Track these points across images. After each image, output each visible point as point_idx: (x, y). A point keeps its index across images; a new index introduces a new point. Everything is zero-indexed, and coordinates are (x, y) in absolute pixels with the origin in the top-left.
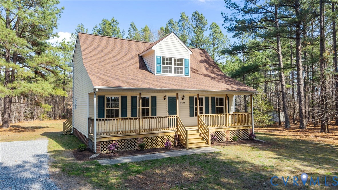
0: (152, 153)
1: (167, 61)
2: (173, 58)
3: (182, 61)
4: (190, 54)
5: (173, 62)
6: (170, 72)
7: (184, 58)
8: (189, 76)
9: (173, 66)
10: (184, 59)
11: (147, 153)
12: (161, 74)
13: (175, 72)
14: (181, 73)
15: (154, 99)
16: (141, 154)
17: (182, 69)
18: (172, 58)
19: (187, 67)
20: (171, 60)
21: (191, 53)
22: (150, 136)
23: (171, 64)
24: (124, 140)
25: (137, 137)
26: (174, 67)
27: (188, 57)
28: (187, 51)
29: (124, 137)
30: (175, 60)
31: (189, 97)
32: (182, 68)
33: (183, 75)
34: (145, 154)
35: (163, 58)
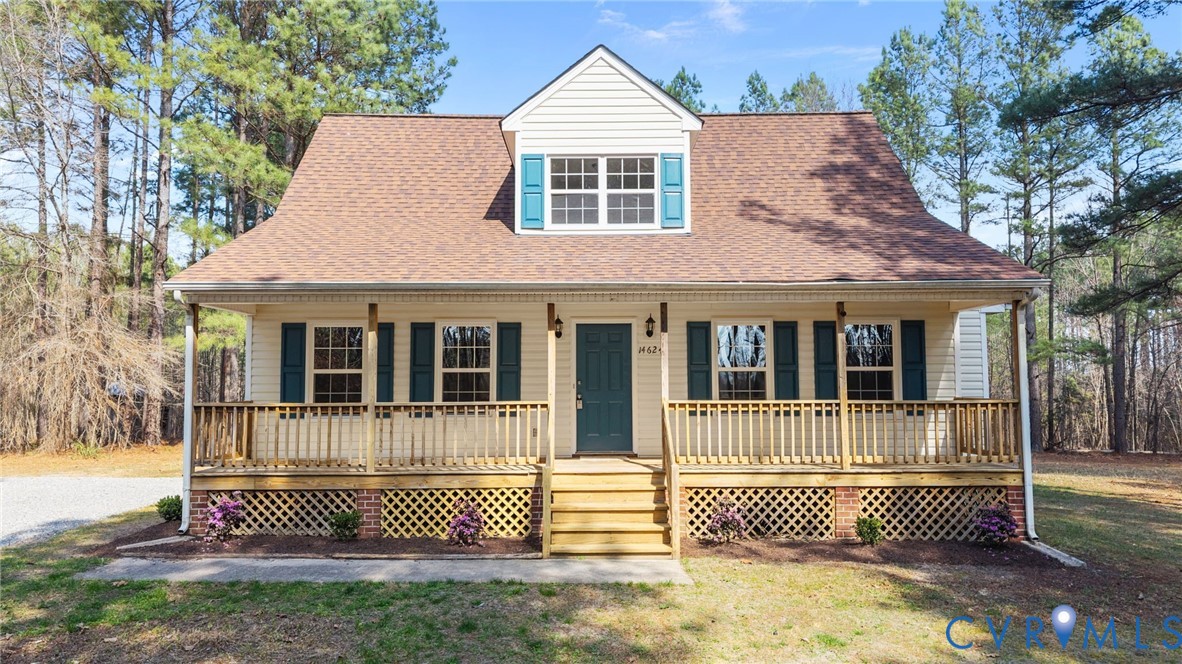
0: (358, 556)
1: (573, 173)
2: (602, 156)
3: (648, 164)
4: (691, 132)
5: (603, 174)
6: (592, 217)
7: (660, 150)
8: (688, 229)
9: (603, 191)
10: (656, 155)
11: (337, 555)
12: (542, 229)
13: (613, 217)
14: (648, 217)
15: (510, 333)
16: (309, 555)
17: (648, 200)
18: (600, 159)
19: (678, 189)
20: (592, 165)
21: (696, 125)
22: (411, 484)
23: (592, 183)
24: (300, 491)
25: (352, 486)
26: (610, 196)
27: (684, 147)
28: (678, 119)
29: (298, 479)
30: (613, 165)
31: (685, 324)
32: (651, 196)
33: (654, 227)
34: (327, 557)
35: (553, 161)
